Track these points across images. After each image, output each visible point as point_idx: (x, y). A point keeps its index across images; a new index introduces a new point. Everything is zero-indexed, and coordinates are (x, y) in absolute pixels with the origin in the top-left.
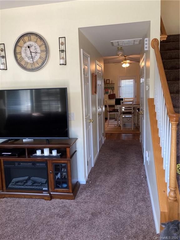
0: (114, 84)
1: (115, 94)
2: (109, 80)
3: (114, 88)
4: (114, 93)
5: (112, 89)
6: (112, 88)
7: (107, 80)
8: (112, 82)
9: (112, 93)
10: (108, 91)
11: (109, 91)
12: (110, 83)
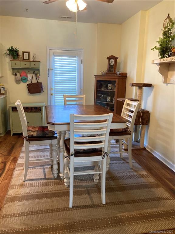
0: (40, 62)
1: (41, 83)
2: (29, 53)
3: (38, 70)
4: (39, 81)
5: (34, 72)
6: (36, 72)
7: (24, 53)
8: (34, 57)
9: (34, 81)
10: (27, 76)
11: (30, 76)
12: (31, 59)
